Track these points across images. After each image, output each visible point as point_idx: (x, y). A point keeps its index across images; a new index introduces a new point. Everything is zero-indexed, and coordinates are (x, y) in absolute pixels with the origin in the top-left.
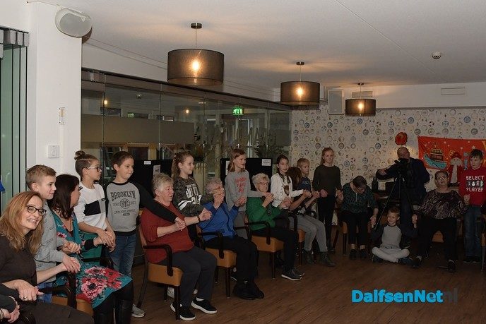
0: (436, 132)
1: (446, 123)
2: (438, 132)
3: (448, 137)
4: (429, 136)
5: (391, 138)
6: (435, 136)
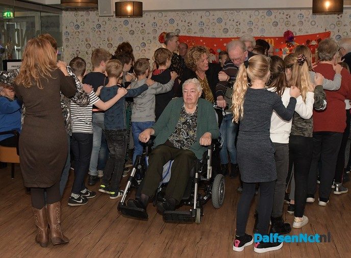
0: (193, 32)
1: (202, 23)
2: (195, 32)
3: (204, 35)
4: (187, 35)
5: (154, 38)
6: (192, 35)
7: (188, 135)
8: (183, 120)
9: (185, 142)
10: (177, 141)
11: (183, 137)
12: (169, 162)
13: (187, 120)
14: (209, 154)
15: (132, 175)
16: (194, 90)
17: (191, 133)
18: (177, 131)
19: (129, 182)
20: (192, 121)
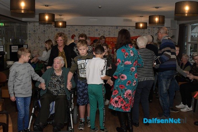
1: (89, 31)
5: (69, 37)
7: (60, 87)
8: (56, 79)
9: (60, 91)
10: (55, 91)
11: (58, 88)
12: (52, 102)
13: (58, 79)
14: (72, 97)
15: (32, 112)
16: (59, 63)
17: (62, 86)
18: (54, 86)
19: (32, 116)
20: (61, 79)
